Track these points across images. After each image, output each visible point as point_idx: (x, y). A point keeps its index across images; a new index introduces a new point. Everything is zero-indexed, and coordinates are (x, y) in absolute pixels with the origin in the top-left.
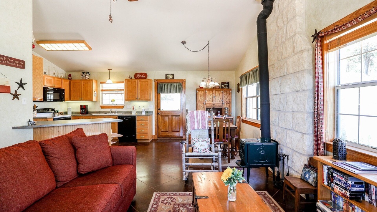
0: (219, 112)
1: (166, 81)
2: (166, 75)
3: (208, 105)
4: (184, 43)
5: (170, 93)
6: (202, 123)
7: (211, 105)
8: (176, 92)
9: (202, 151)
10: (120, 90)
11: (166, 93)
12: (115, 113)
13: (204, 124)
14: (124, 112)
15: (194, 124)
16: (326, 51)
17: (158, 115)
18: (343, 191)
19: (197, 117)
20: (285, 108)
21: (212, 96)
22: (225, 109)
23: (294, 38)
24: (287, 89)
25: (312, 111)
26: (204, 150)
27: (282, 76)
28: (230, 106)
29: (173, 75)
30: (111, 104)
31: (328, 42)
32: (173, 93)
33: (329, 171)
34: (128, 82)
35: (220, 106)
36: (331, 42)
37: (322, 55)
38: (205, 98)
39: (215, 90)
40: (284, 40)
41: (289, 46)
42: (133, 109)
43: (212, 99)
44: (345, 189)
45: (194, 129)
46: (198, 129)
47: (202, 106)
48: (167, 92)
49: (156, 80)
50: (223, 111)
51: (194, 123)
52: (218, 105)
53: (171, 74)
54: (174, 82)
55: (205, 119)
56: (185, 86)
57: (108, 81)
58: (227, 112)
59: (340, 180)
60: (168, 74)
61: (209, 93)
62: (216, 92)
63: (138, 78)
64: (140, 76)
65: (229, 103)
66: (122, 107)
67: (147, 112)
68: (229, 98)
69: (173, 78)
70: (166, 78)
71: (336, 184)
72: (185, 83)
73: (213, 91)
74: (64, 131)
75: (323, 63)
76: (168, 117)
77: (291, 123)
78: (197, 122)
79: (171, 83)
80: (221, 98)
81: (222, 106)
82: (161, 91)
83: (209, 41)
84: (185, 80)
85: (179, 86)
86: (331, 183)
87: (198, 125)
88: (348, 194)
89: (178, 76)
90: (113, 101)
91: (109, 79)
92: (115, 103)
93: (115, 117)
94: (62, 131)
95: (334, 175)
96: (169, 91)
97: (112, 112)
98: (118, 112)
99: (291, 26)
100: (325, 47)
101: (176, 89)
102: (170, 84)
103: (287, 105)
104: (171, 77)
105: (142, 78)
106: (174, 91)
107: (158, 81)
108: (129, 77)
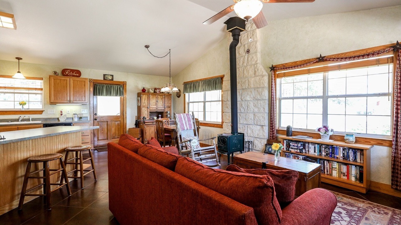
0: (160, 116)
1: (105, 82)
2: (104, 75)
3: (151, 109)
4: (147, 47)
5: (110, 96)
6: (189, 124)
7: (154, 109)
8: (117, 95)
9: (195, 147)
10: (36, 89)
11: (104, 96)
12: (30, 121)
13: (190, 125)
14: (43, 119)
15: (184, 126)
16: (277, 78)
17: (94, 121)
18: (296, 150)
19: (184, 119)
20: (246, 110)
21: (155, 100)
22: (167, 112)
23: (255, 66)
24: (248, 98)
25: (268, 112)
26: (197, 146)
27: (243, 89)
28: (170, 110)
29: (112, 76)
30: (18, 107)
31: (277, 73)
32: (113, 96)
33: (287, 143)
34: (54, 79)
35: (162, 110)
36: (280, 73)
37: (275, 80)
38: (149, 102)
39: (158, 95)
40: (246, 65)
41: (251, 70)
42: (61, 115)
43: (155, 103)
44: (297, 149)
45: (184, 130)
46: (187, 129)
47: (146, 110)
48: (107, 95)
49: (91, 79)
50: (165, 114)
51: (183, 124)
52: (160, 109)
53: (110, 75)
54: (115, 84)
55: (190, 121)
56: (126, 89)
57: (17, 75)
58: (169, 116)
59: (294, 146)
60: (106, 75)
61: (153, 98)
62: (159, 96)
63: (67, 75)
64: (71, 73)
65: (170, 107)
66: (41, 112)
67: (81, 118)
68: (170, 102)
69: (112, 79)
70: (104, 79)
71: (292, 148)
72: (126, 86)
73: (156, 96)
74: (33, 145)
75: (275, 85)
76: (106, 123)
77: (253, 120)
78: (186, 123)
79: (110, 84)
80: (163, 103)
81: (164, 110)
82: (100, 93)
83: (170, 50)
84: (126, 82)
85: (120, 88)
86: (289, 149)
87: (186, 126)
88: (299, 151)
89: (119, 77)
90: (22, 104)
91: (19, 72)
92: (26, 107)
93: (39, 126)
94: (30, 145)
95: (291, 144)
96: (109, 93)
97: (23, 120)
98: (33, 120)
99: (253, 57)
100: (276, 75)
101: (116, 92)
102: (110, 86)
103: (249, 109)
104: (110, 78)
105: (73, 76)
106: (115, 94)
107: (95, 81)
108: (55, 73)
